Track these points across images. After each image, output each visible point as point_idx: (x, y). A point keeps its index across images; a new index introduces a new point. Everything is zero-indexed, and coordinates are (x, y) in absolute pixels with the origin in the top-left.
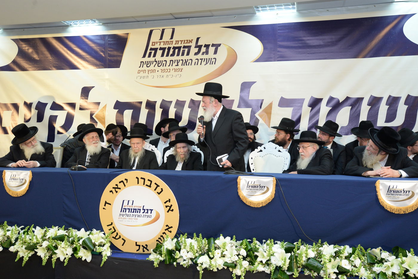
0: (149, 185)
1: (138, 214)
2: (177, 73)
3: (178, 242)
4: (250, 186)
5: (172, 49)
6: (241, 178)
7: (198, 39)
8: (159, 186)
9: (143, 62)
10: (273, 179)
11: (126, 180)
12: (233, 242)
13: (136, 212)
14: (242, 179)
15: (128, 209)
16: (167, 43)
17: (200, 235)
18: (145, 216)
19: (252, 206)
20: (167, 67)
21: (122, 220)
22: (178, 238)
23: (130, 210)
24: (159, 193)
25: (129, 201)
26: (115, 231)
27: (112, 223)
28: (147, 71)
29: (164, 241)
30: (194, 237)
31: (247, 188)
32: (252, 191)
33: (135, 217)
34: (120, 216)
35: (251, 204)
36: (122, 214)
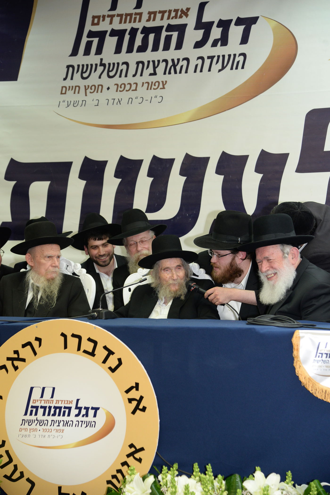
0: (91, 351)
1: (66, 418)
2: (152, 93)
3: (156, 485)
4: (322, 354)
5: (142, 33)
6: (301, 335)
7: (202, 6)
8: (113, 353)
9: (73, 67)
11: (38, 340)
12: (288, 486)
13: (59, 415)
14: (303, 337)
15: (42, 407)
16: (128, 17)
17: (209, 467)
18: (80, 423)
20: (130, 79)
21: (28, 433)
22: (156, 476)
23: (47, 410)
24: (113, 370)
25: (44, 389)
26: (11, 460)
27: (4, 442)
28: (82, 90)
29: (125, 482)
30: (194, 473)
31: (316, 359)
32: (327, 367)
33: (57, 426)
34: (24, 425)
35: (327, 397)
36: (27, 420)
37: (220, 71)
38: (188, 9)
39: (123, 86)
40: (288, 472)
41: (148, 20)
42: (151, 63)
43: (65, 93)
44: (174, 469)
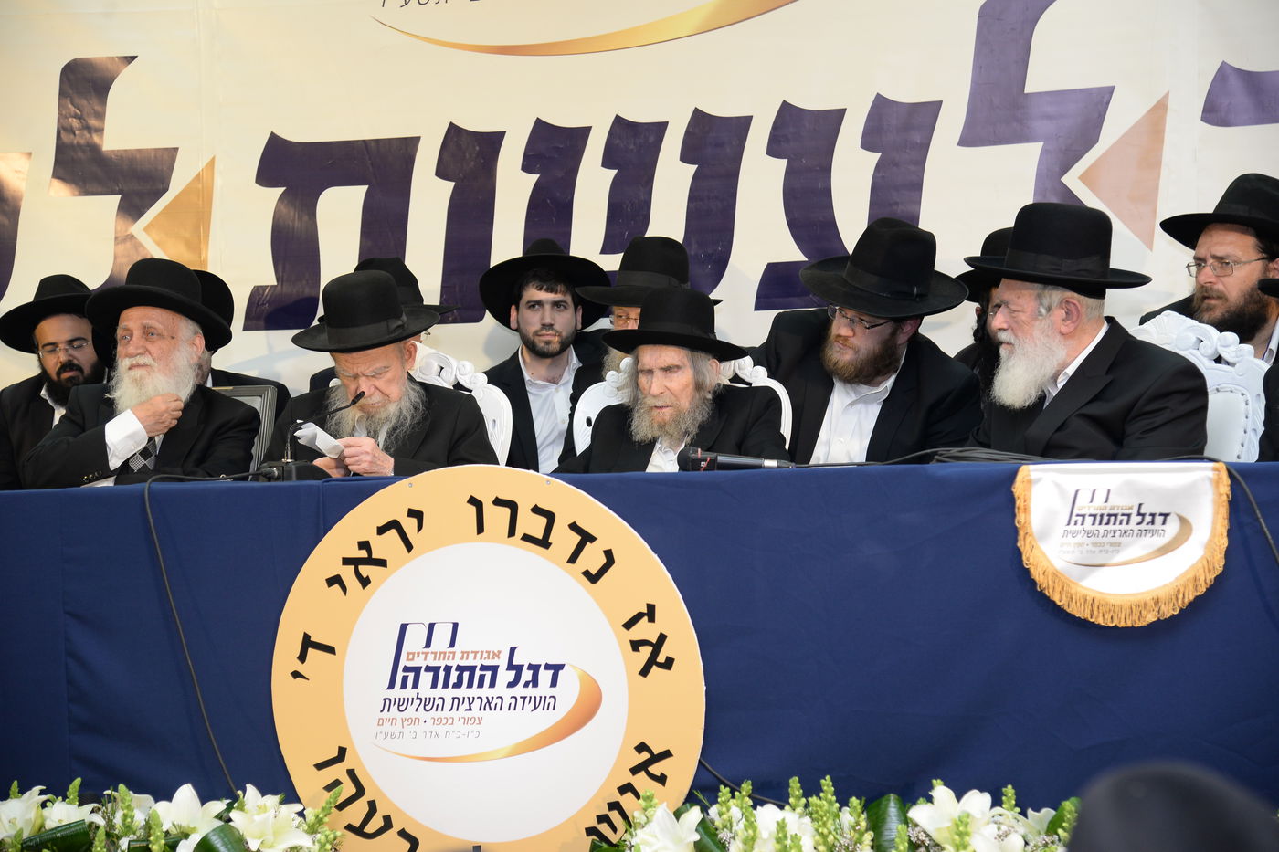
0: (541, 537)
1: (486, 692)
4: (1084, 516)
6: (1034, 476)
8: (592, 539)
10: (1211, 474)
11: (416, 514)
13: (470, 685)
14: (1039, 480)
15: (428, 669)
17: (827, 783)
18: (520, 702)
19: (1100, 621)
21: (398, 728)
23: (442, 674)
24: (593, 578)
25: (432, 626)
26: (360, 791)
27: (342, 751)
30: (791, 800)
31: (1068, 528)
32: (1095, 544)
33: (466, 710)
34: (389, 710)
35: (1095, 612)
36: (395, 699)
40: (1006, 787)
44: (744, 793)
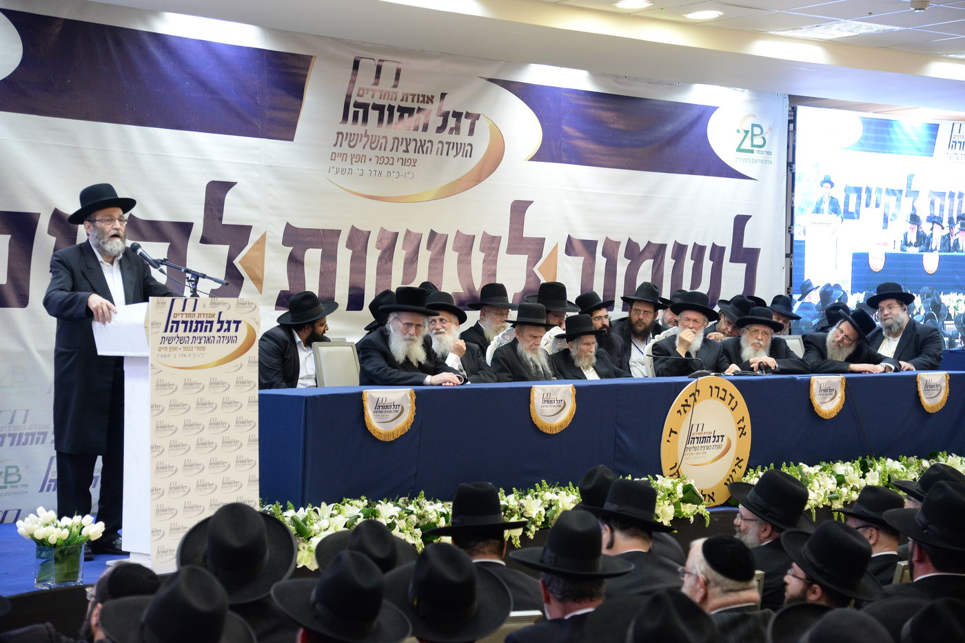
0: (723, 397)
5: (398, 111)
7: (443, 96)
8: (734, 398)
9: (343, 134)
10: (841, 379)
11: (698, 391)
14: (815, 380)
16: (387, 94)
28: (349, 158)
37: (455, 156)
38: (433, 97)
39: (382, 159)
41: (402, 100)
42: (404, 141)
43: (335, 160)
